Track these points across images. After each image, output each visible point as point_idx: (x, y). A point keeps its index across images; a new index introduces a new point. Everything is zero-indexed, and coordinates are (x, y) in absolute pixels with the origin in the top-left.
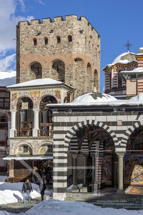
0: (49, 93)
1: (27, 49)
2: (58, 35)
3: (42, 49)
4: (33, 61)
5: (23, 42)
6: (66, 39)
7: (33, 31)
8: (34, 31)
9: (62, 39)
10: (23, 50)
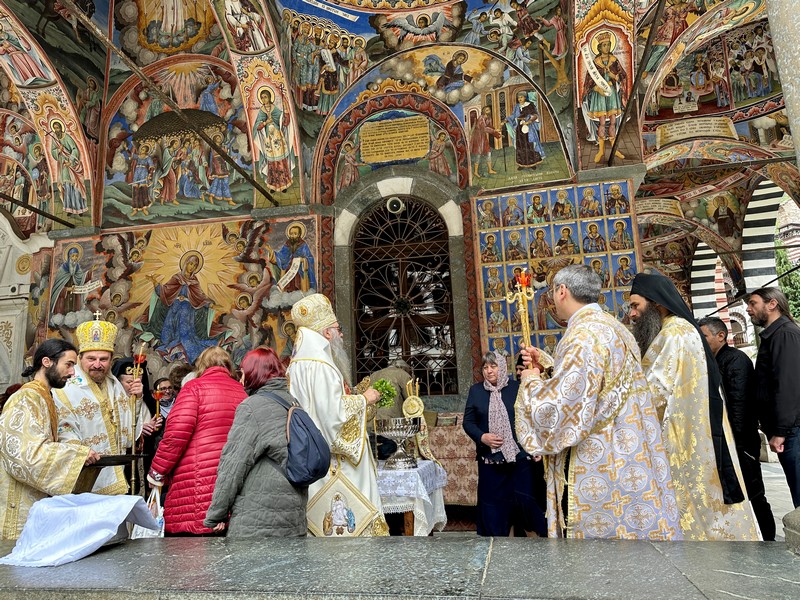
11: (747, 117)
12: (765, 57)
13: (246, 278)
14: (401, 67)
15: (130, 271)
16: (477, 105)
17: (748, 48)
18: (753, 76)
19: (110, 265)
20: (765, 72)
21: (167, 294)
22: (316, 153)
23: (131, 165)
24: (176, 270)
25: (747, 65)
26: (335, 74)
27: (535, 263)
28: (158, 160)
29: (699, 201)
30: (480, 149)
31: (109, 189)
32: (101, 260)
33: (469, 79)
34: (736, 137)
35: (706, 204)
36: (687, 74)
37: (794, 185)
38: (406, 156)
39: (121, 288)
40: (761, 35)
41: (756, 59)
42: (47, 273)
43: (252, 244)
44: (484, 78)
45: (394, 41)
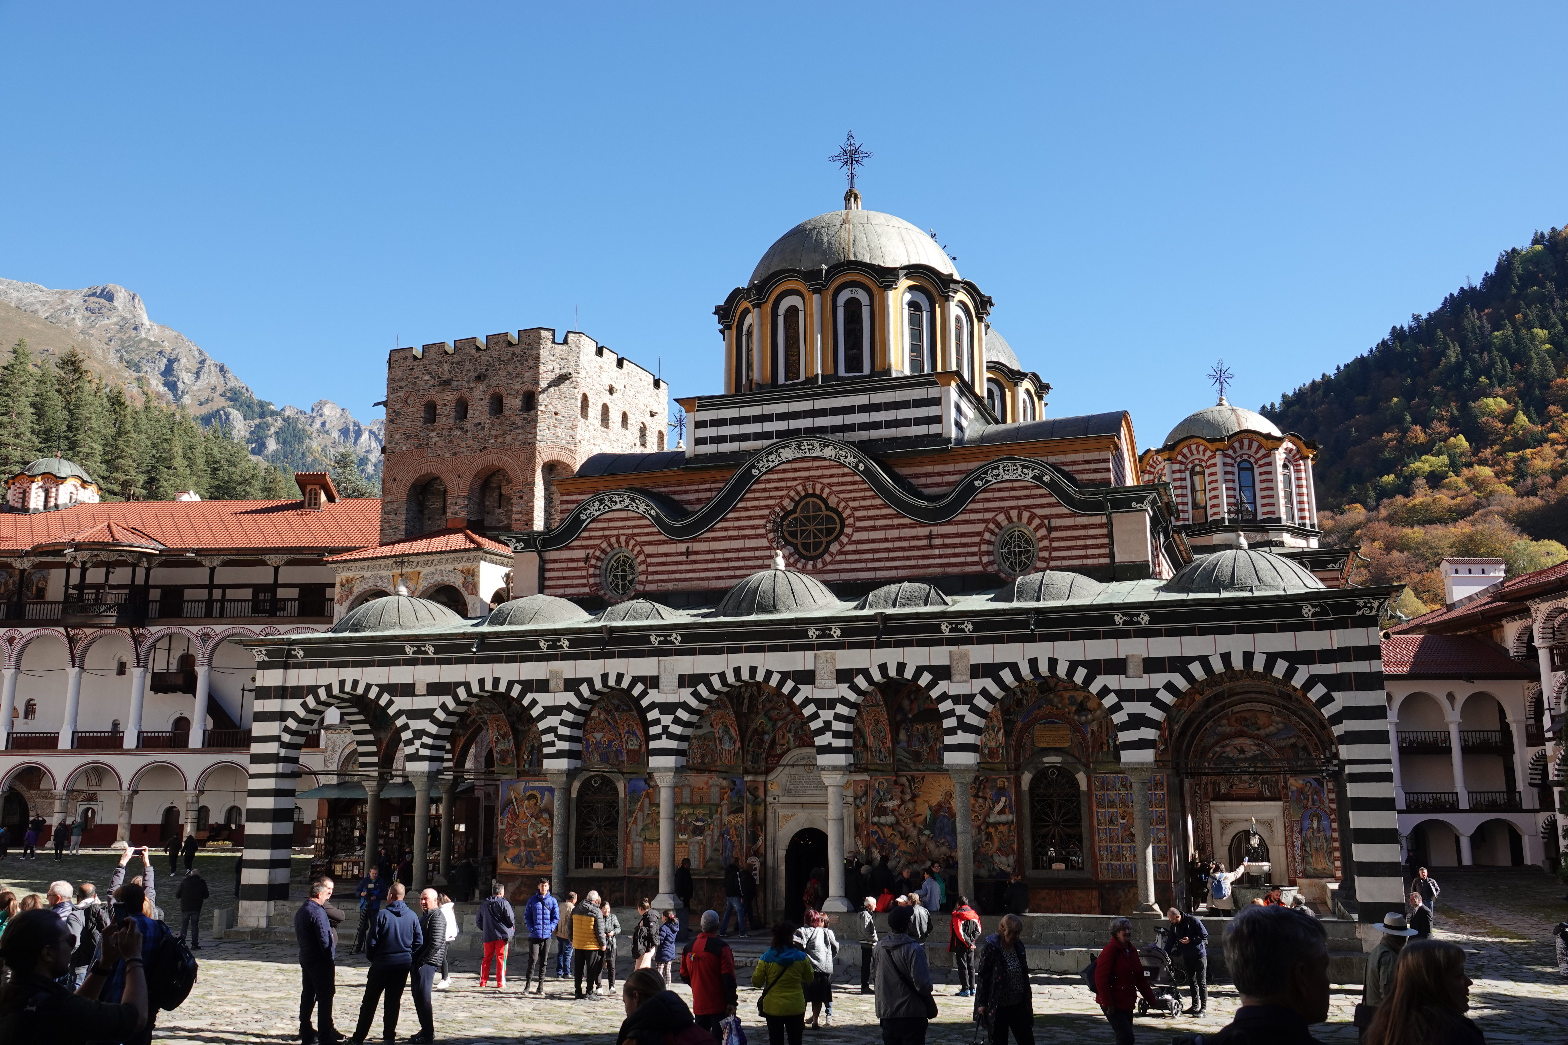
0: (446, 579)
1: (409, 433)
2: (497, 390)
3: (450, 435)
4: (423, 473)
5: (398, 414)
6: (517, 402)
7: (427, 378)
8: (432, 377)
9: (507, 401)
10: (397, 437)
13: (977, 805)
14: (1056, 700)
15: (914, 798)
16: (1094, 726)
19: (903, 792)
21: (936, 810)
22: (1013, 742)
23: (910, 737)
24: (940, 798)
26: (1022, 700)
27: (1120, 811)
28: (925, 736)
30: (1096, 750)
31: (899, 751)
32: (897, 790)
33: (1091, 711)
38: (1058, 745)
39: (910, 805)
42: (866, 793)
43: (979, 788)
44: (1098, 712)
45: (1052, 684)
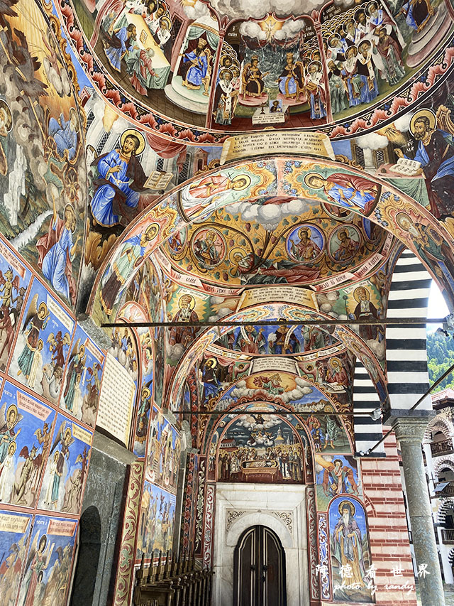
11: (349, 134)
12: (370, 52)
17: (350, 43)
18: (356, 79)
20: (371, 72)
25: (349, 66)
29: (338, 294)
34: (332, 156)
35: (345, 298)
36: (275, 79)
37: (416, 233)
40: (364, 23)
41: (360, 57)
